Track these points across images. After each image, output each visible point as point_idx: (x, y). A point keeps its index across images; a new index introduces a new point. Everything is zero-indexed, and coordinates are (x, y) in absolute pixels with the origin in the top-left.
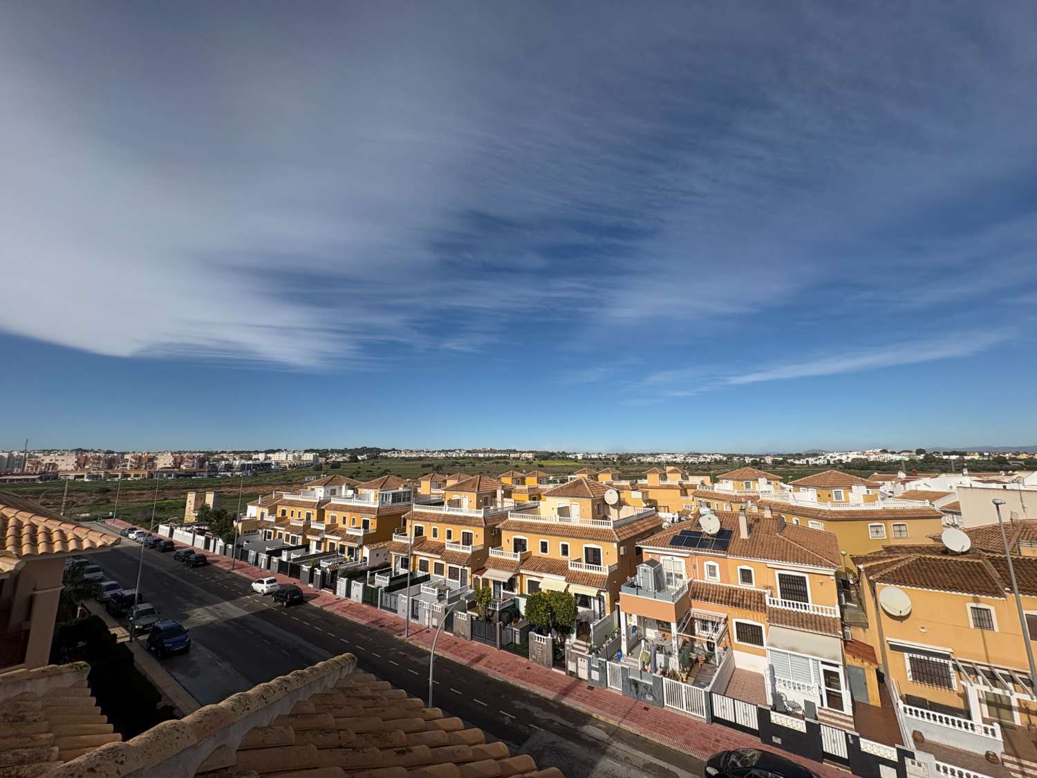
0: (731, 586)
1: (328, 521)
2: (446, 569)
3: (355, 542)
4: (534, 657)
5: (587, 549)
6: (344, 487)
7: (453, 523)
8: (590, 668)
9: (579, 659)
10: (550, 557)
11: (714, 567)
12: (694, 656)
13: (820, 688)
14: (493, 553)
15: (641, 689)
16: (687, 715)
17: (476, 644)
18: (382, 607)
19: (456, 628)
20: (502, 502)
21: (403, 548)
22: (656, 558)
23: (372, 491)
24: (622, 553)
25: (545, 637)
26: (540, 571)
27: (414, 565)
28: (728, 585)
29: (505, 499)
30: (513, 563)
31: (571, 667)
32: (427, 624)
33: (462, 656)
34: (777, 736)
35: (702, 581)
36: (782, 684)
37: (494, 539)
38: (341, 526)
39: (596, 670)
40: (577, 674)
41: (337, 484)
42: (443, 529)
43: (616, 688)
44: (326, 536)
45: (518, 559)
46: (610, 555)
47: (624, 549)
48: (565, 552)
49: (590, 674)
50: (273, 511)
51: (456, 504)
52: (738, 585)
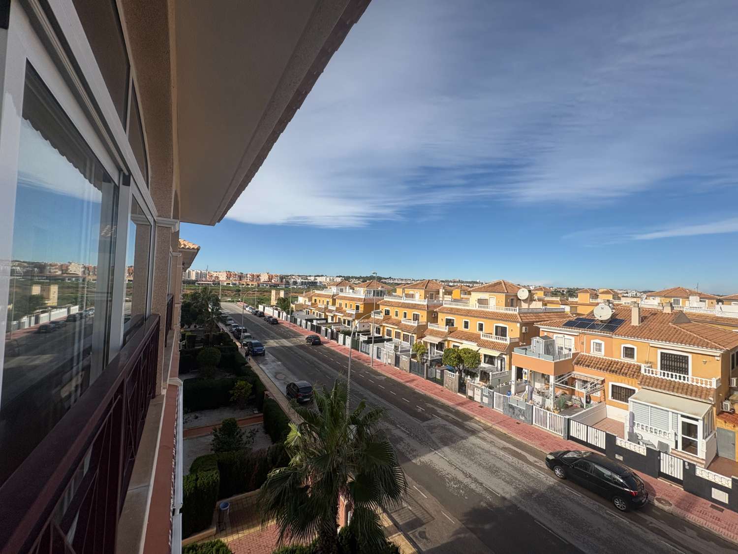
0: (613, 359)
1: (337, 305)
2: (402, 335)
3: (351, 317)
4: (447, 385)
5: (497, 327)
6: (348, 287)
7: (407, 307)
8: (482, 395)
9: (475, 389)
10: (470, 331)
11: (600, 344)
12: (570, 403)
13: (676, 435)
14: (431, 327)
15: (516, 411)
16: (549, 432)
17: (412, 375)
18: (361, 351)
19: (401, 365)
20: (443, 298)
21: (377, 321)
22: (550, 335)
23: (362, 289)
24: (524, 331)
25: (454, 374)
26: (461, 339)
27: (383, 331)
28: (610, 359)
29: (445, 296)
30: (443, 332)
31: (470, 393)
32: (385, 362)
33: (402, 379)
34: (620, 455)
35: (587, 354)
36: (640, 428)
37: (433, 317)
38: (344, 308)
39: (486, 396)
40: (473, 398)
41: (344, 286)
42: (401, 311)
43: (499, 410)
44: (336, 314)
45: (447, 331)
46: (514, 331)
47: (526, 328)
48: (481, 328)
49: (482, 399)
50: (310, 300)
51: (412, 296)
52: (620, 359)
